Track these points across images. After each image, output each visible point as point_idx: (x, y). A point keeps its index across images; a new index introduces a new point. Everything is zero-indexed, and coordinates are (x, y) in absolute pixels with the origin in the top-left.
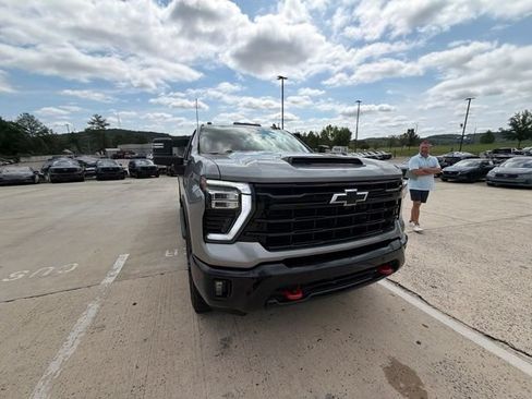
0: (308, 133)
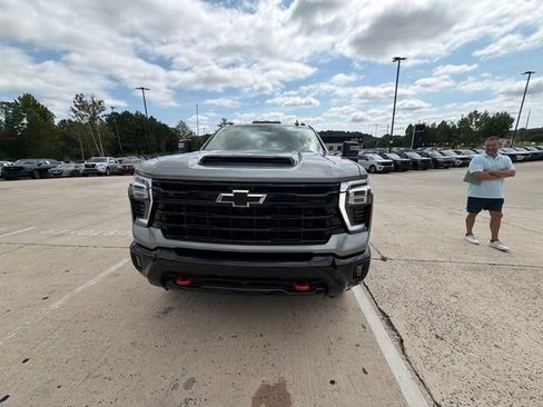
0: (438, 124)
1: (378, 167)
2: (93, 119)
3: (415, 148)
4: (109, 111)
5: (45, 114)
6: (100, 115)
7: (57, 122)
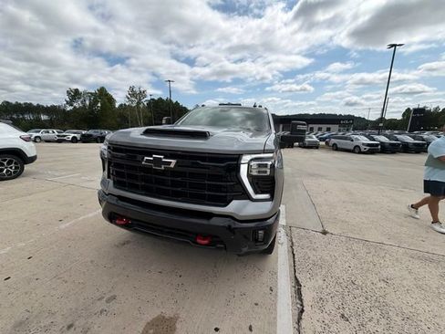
1: (363, 148)
2: (139, 103)
3: (411, 131)
4: (149, 98)
5: (111, 100)
6: (143, 100)
7: (117, 105)
